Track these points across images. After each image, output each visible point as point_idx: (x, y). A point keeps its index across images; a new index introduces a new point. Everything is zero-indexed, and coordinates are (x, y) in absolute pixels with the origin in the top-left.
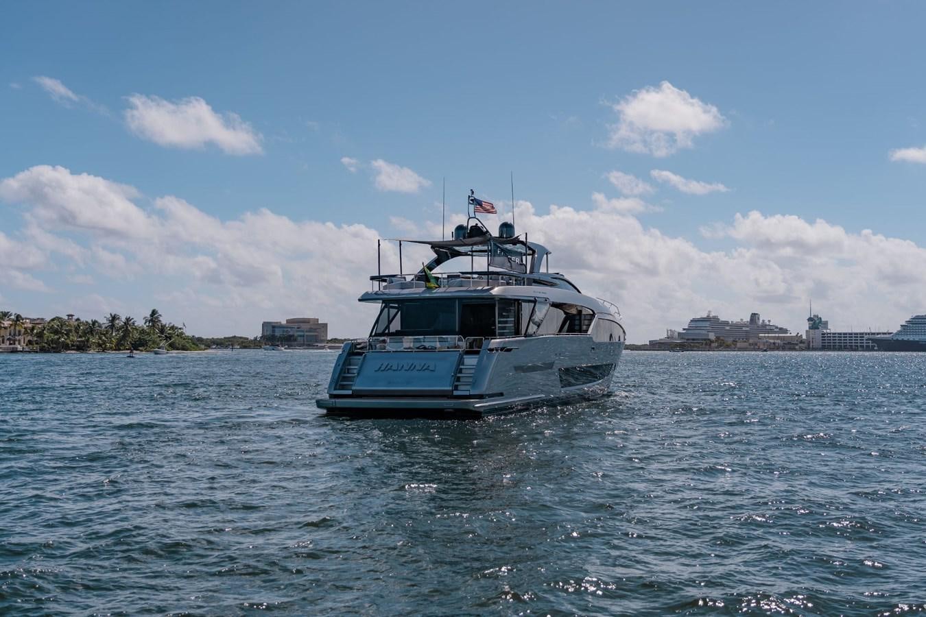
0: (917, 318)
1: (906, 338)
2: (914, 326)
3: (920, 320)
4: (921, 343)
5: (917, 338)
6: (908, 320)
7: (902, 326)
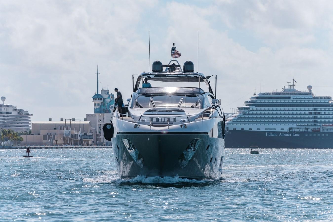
0: (263, 96)
1: (246, 127)
2: (259, 108)
3: (267, 100)
4: (267, 134)
5: (262, 128)
6: (249, 100)
7: (239, 108)
